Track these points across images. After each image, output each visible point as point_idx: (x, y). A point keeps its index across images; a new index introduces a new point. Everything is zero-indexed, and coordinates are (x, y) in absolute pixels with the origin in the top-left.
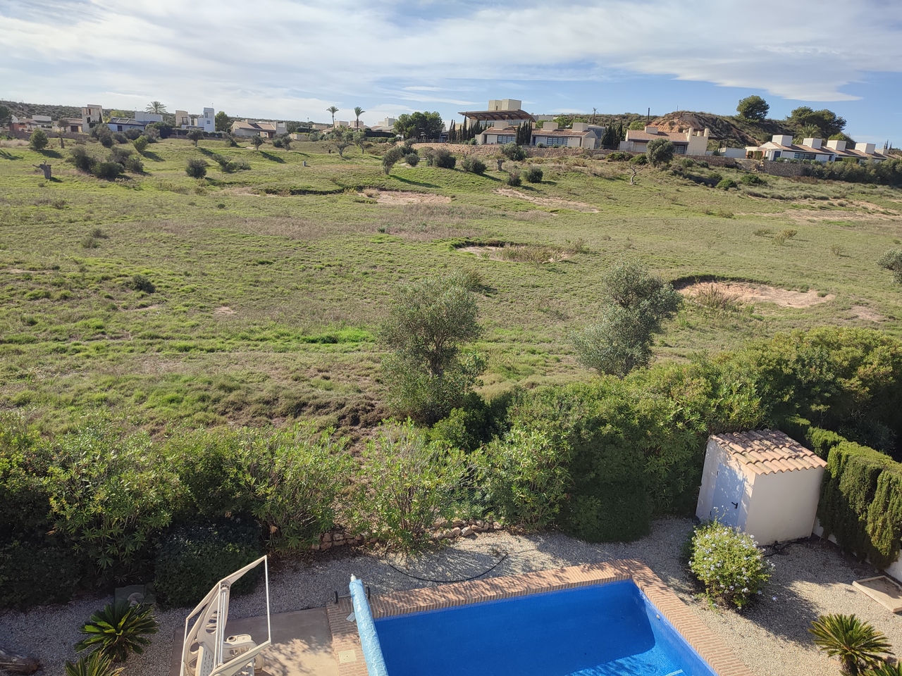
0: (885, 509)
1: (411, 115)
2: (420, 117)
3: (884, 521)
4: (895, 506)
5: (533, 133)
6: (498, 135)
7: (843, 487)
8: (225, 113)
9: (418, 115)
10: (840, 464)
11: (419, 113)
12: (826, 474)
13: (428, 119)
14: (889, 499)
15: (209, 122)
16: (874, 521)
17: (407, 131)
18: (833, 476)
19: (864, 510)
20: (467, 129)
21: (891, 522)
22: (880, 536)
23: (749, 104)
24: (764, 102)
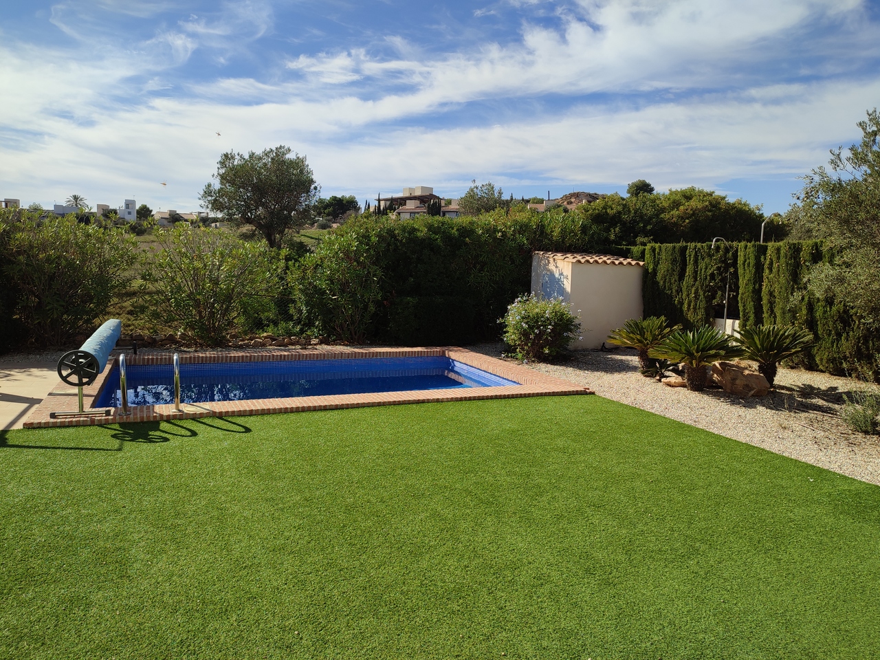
0: (696, 280)
1: (329, 199)
2: (337, 201)
3: (696, 292)
4: (703, 270)
5: (442, 209)
6: (411, 213)
7: (659, 277)
8: (148, 206)
9: (335, 198)
10: (655, 257)
11: (336, 197)
12: (645, 271)
13: (344, 202)
14: (697, 268)
15: (129, 213)
16: (688, 295)
17: (325, 213)
18: (650, 271)
19: (679, 291)
20: (382, 208)
21: (702, 288)
22: (695, 308)
23: (637, 186)
24: (649, 185)
